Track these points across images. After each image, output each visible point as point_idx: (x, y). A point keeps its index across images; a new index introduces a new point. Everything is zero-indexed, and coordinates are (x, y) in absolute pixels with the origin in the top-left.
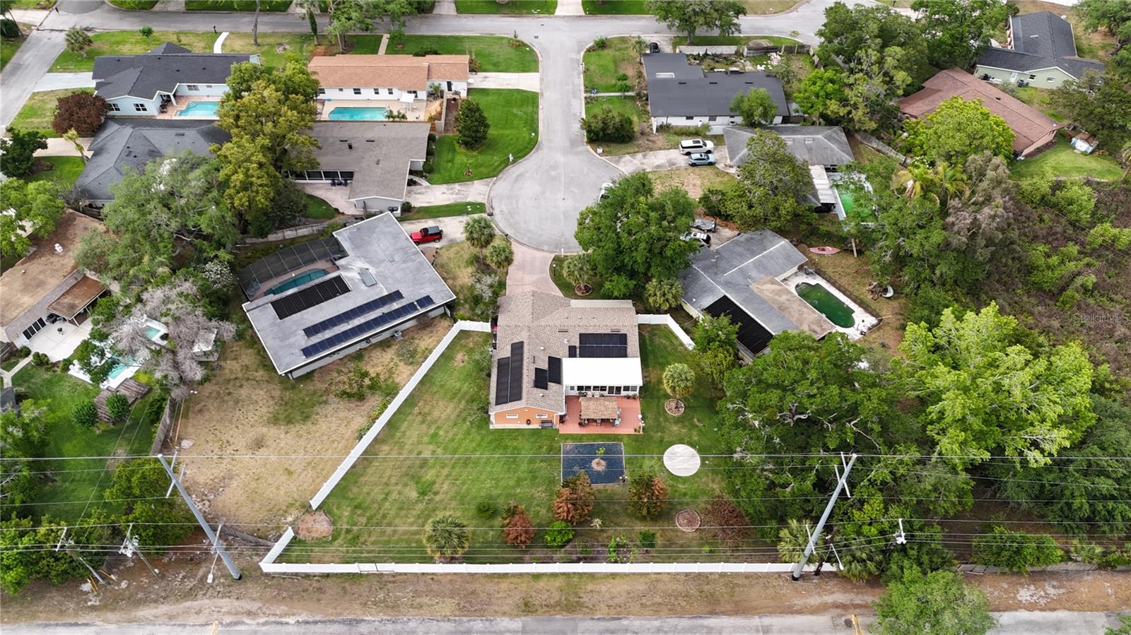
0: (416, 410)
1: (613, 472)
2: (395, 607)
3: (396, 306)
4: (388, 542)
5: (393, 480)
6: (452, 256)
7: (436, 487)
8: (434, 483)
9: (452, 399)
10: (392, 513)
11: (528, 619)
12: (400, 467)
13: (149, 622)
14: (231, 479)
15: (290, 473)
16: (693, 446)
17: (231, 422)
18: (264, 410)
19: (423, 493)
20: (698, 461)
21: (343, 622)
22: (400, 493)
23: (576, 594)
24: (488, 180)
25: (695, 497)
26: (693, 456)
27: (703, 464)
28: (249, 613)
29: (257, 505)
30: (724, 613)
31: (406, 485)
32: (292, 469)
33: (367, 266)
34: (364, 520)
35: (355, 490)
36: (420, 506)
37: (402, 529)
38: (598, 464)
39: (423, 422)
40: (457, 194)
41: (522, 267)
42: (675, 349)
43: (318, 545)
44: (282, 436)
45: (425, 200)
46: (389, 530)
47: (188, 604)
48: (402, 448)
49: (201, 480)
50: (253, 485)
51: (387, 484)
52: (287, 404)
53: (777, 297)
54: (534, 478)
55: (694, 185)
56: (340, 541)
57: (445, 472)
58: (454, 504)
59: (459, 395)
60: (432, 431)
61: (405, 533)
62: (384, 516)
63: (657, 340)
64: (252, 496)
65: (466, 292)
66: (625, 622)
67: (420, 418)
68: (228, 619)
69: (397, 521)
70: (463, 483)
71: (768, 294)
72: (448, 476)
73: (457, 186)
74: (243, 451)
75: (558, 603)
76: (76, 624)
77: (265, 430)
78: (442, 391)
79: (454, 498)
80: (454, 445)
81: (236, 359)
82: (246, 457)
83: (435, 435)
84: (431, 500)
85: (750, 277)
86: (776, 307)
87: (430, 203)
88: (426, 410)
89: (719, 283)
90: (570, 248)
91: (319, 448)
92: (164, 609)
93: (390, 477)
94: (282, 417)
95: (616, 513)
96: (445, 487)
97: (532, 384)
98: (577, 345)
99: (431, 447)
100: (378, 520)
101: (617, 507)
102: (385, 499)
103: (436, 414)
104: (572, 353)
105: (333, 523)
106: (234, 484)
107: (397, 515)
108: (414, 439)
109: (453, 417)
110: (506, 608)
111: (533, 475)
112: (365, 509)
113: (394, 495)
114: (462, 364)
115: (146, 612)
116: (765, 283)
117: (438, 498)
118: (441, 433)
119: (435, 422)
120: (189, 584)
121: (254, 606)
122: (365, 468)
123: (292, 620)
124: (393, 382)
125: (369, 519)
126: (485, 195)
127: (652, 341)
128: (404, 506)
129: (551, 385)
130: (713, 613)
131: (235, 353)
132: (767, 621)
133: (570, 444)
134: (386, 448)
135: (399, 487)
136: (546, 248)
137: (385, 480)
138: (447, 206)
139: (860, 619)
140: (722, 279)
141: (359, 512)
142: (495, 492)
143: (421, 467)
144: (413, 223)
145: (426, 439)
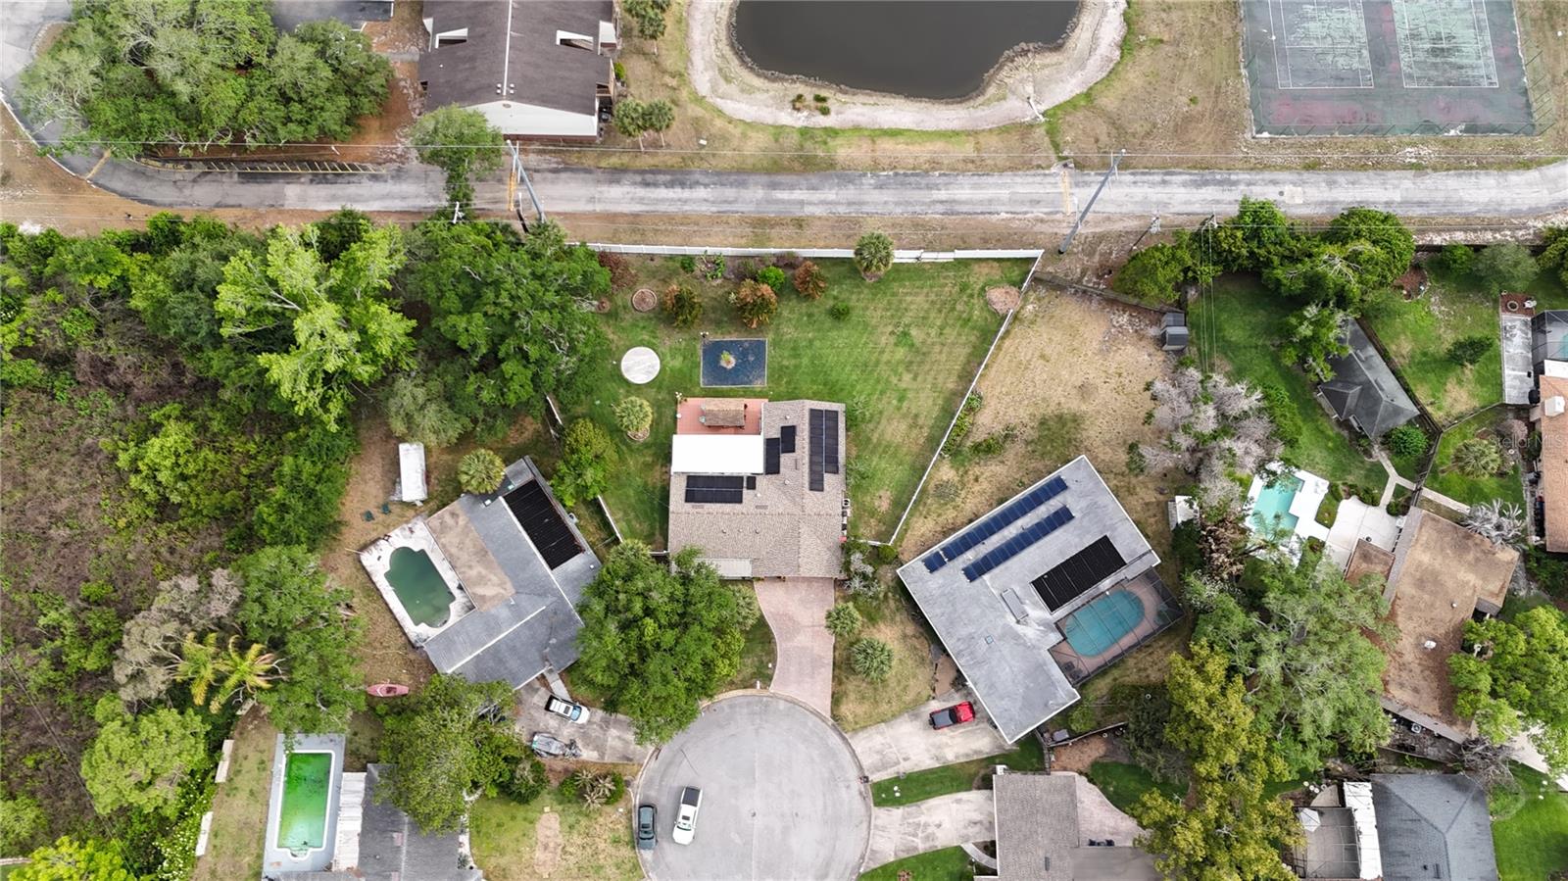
0: (926, 432)
1: (713, 351)
2: (916, 225)
3: (970, 556)
4: (931, 287)
5: (937, 348)
6: (912, 682)
7: (893, 339)
8: (896, 345)
9: (888, 446)
10: (933, 315)
11: (798, 214)
12: (933, 363)
13: (1124, 216)
14: (1101, 350)
15: (1042, 356)
16: (627, 382)
17: (1124, 418)
18: (1092, 433)
19: (905, 334)
20: (624, 364)
21: (958, 213)
22: (928, 334)
23: (756, 235)
24: (873, 866)
25: (634, 325)
26: (627, 370)
27: (619, 361)
28: (1042, 221)
29: (1065, 321)
30: (626, 215)
31: (923, 343)
32: (1041, 361)
33: (1020, 629)
34: (959, 307)
35: (973, 338)
36: (906, 320)
37: (920, 299)
38: (729, 362)
39: (916, 416)
40: (919, 825)
41: (816, 662)
42: (626, 513)
43: (996, 282)
44: (1063, 400)
45: (966, 807)
46: (933, 297)
47: (1098, 230)
48: (934, 385)
49: (1130, 349)
50: (1076, 344)
51: (943, 345)
52: (1070, 441)
53: (484, 572)
54: (794, 349)
55: (546, 847)
56: (978, 287)
57: (885, 357)
58: (874, 322)
59: (881, 450)
60: (905, 404)
61: (917, 294)
62: (940, 311)
63: (646, 526)
64: (1073, 332)
65: (887, 612)
66: (714, 209)
67: (921, 422)
68: (1059, 216)
69: (926, 306)
70: (866, 343)
71: (494, 579)
72: (882, 352)
73: (922, 846)
74: (1099, 382)
75: (772, 227)
76: (1188, 214)
77: (1084, 407)
78: (900, 455)
79: (875, 327)
80: (879, 387)
81: (1147, 504)
82: (1094, 376)
83: (901, 399)
84: (897, 325)
85: (510, 607)
86: (491, 557)
87: (959, 801)
88: (915, 431)
89: (555, 593)
90: (749, 704)
91: (1021, 386)
92: (1118, 227)
93: (941, 352)
94: (1070, 424)
95: (714, 309)
96: (883, 340)
97: (798, 430)
98: (745, 491)
99: (903, 385)
100: (947, 306)
101: (712, 316)
102: (942, 328)
103: (903, 426)
104: (752, 482)
105: (987, 303)
106: (1095, 345)
107: (927, 312)
108: (922, 395)
109: (884, 421)
110: (818, 223)
111: (795, 352)
112: (960, 318)
113: (933, 332)
114: (881, 493)
115: (1132, 224)
116: (493, 598)
117: (890, 328)
118: (895, 402)
119: (904, 416)
120: (1103, 247)
121: (1039, 227)
122: (969, 362)
123: (1003, 215)
124: (957, 470)
125: (953, 309)
126: (876, 827)
127: (652, 527)
128: (923, 321)
129: (778, 435)
130: (636, 215)
131: (1151, 513)
132: (589, 208)
133: (757, 386)
134: (951, 386)
135: (929, 341)
136: (782, 705)
137: (946, 349)
138: (930, 795)
139: (506, 207)
140: (550, 599)
141: (965, 315)
142: (834, 334)
143: (911, 363)
144: (976, 752)
145: (910, 395)
